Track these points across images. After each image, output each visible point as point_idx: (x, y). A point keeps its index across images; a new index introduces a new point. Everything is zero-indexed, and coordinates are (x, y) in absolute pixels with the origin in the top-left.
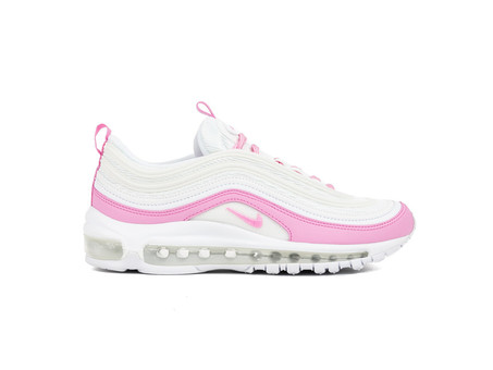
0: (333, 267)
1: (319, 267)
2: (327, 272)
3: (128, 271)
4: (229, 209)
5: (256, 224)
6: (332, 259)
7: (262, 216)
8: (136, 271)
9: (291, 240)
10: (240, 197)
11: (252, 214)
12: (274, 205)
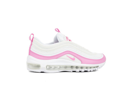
0: (92, 70)
1: (89, 70)
2: (90, 71)
3: (41, 72)
4: (67, 56)
5: (73, 59)
6: (90, 68)
7: (75, 57)
8: (43, 72)
9: (82, 63)
10: (69, 53)
11: (72, 57)
12: (78, 55)
